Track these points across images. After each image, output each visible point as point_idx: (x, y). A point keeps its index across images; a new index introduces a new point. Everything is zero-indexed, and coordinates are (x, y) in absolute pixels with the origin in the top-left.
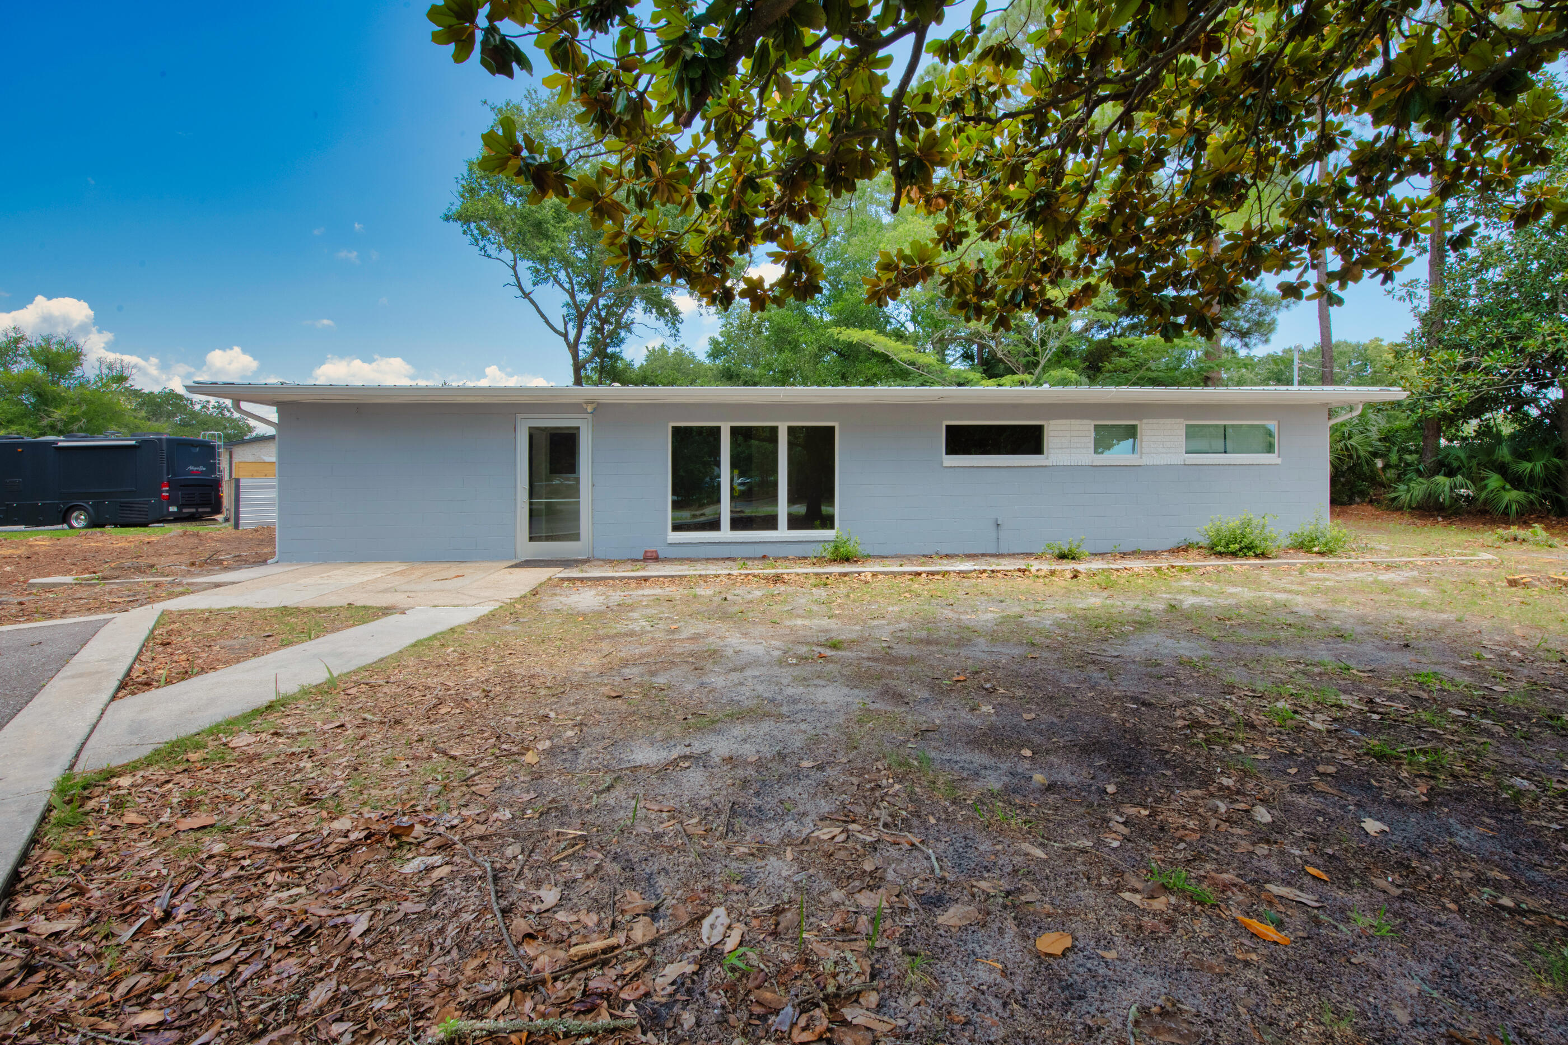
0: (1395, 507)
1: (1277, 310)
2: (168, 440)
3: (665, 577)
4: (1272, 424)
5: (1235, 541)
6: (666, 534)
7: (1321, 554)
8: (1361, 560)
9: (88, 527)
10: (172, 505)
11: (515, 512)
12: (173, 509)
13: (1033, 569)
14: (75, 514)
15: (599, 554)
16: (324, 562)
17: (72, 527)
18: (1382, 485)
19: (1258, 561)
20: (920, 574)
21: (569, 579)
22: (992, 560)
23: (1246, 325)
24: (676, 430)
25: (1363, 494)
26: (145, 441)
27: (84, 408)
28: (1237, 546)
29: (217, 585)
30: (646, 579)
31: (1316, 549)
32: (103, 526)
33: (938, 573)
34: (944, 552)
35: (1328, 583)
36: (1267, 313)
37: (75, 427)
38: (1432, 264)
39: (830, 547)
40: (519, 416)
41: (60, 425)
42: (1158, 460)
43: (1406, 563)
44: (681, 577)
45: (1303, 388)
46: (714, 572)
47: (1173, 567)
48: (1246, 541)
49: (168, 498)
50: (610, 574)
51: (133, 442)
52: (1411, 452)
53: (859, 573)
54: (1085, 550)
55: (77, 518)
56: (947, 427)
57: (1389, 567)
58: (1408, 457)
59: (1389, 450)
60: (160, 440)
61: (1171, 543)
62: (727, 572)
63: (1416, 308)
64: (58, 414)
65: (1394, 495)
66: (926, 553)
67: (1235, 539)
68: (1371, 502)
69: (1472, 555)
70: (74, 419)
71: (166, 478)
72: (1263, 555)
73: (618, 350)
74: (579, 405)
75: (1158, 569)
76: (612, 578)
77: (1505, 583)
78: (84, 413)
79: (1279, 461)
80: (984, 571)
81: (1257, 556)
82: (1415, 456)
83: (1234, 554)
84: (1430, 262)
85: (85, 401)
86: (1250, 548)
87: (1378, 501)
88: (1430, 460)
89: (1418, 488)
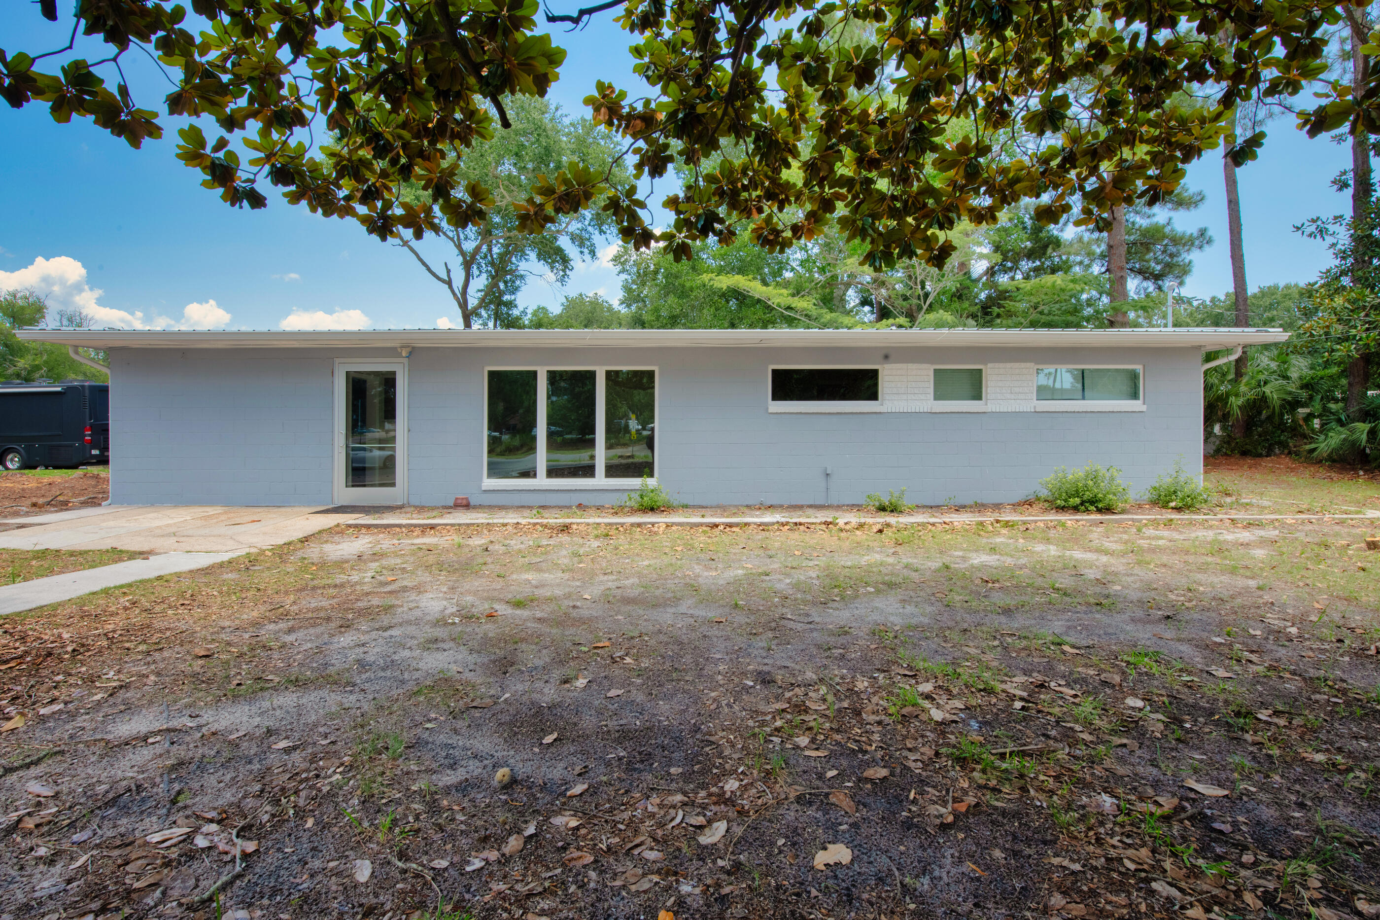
0: (1312, 460)
1: (1188, 250)
2: (91, 387)
3: (452, 525)
4: (1139, 368)
5: (1077, 494)
6: (481, 480)
7: (1178, 509)
8: (1220, 516)
9: (20, 468)
10: (94, 448)
11: (333, 457)
12: (95, 452)
13: (841, 522)
14: (10, 456)
15: (415, 501)
16: (152, 505)
17: (7, 468)
18: (1304, 436)
19: (1099, 517)
20: (717, 526)
21: (356, 526)
22: (810, 511)
23: (1158, 267)
24: (492, 374)
25: (1283, 445)
26: (69, 388)
27: (45, 357)
28: (1077, 501)
29: (22, 526)
30: (433, 527)
31: (1172, 504)
32: (35, 468)
33: (737, 525)
34: (769, 503)
35: (1161, 542)
36: (1178, 254)
37: (37, 375)
38: (1355, 198)
39: (636, 496)
40: (337, 360)
41: (24, 373)
42: (1004, 407)
43: (1272, 521)
44: (468, 525)
45: (1177, 329)
46: (501, 521)
47: (998, 521)
48: (1088, 495)
49: (91, 442)
50: (404, 522)
51: (59, 389)
52: (1337, 401)
53: (653, 524)
54: (905, 502)
55: (12, 460)
56: (774, 371)
57: (1249, 525)
58: (1333, 406)
59: (1311, 398)
60: (83, 386)
61: (1019, 495)
62: (515, 521)
63: (1333, 245)
64: (22, 363)
65: (1313, 446)
66: (749, 503)
67: (1077, 491)
68: (1290, 453)
69: (1357, 513)
70: (37, 368)
71: (89, 422)
72: (1108, 510)
73: (513, 297)
74: (395, 349)
75: (981, 523)
76: (399, 526)
77: (1363, 545)
78: (46, 362)
79: (1144, 408)
80: (787, 523)
81: (1099, 511)
82: (1341, 405)
83: (1076, 509)
84: (1353, 196)
85: (46, 351)
86: (1092, 502)
87: (1297, 454)
88: (1354, 409)
89: (1335, 438)
